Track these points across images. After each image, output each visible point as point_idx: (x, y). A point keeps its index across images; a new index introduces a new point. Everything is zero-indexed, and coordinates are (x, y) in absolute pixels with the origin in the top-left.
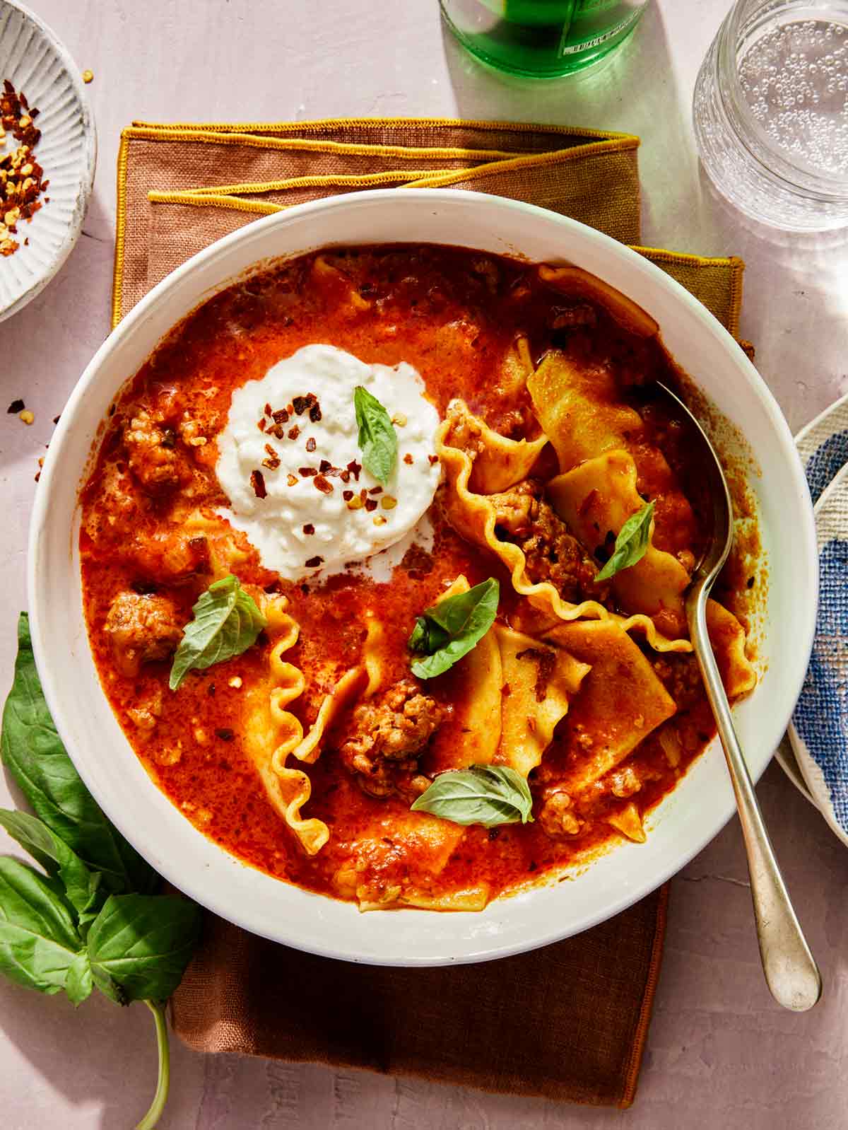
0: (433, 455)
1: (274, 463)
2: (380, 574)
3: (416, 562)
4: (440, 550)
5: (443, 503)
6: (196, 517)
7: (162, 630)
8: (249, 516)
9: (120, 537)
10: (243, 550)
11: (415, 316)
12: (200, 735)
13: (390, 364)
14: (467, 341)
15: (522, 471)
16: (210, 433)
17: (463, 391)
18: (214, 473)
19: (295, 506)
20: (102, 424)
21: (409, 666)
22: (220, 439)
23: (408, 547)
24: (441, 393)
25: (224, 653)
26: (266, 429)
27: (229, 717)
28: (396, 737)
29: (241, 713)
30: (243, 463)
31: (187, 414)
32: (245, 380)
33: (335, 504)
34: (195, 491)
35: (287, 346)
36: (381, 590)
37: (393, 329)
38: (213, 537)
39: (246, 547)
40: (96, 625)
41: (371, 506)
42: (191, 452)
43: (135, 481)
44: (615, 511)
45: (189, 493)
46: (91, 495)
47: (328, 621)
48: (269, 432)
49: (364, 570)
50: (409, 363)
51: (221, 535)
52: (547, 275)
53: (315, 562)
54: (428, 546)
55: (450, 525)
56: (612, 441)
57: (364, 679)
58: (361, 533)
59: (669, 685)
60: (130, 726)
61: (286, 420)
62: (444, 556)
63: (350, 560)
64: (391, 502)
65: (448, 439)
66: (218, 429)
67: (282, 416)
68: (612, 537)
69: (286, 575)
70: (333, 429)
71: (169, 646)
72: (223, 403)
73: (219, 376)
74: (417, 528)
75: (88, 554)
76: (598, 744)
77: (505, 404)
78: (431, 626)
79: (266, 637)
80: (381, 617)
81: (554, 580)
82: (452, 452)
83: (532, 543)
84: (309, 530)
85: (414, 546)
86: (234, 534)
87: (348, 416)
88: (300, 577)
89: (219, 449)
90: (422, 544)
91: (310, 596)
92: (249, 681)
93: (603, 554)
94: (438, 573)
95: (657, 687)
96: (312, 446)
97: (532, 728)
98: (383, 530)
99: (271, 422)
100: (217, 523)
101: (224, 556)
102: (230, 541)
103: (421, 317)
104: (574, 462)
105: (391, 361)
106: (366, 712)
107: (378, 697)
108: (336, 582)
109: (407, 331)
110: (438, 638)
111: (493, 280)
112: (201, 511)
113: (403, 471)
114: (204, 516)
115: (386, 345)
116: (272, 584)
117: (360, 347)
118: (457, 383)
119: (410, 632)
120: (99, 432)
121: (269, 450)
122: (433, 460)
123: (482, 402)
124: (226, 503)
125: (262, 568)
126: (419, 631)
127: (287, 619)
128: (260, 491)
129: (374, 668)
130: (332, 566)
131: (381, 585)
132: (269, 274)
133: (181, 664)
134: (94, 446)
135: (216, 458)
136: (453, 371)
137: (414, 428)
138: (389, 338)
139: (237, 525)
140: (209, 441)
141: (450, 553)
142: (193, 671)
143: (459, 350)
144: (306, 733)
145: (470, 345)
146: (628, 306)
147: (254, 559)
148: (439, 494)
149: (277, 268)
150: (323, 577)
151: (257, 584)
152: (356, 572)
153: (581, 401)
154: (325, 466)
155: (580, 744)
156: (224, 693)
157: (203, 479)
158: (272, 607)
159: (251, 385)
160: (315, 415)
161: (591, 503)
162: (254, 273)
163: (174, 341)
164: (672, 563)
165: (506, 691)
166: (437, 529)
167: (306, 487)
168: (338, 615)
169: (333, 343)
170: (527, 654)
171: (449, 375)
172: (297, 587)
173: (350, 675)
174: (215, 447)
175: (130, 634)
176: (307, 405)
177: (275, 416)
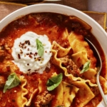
0: (50, 51)
1: (22, 53)
2: (41, 72)
3: (47, 70)
5: (52, 59)
6: (8, 62)
7: (2, 82)
8: (18, 62)
12: (9, 101)
15: (66, 53)
16: (11, 47)
18: (11, 54)
19: (26, 60)
21: (46, 88)
22: (13, 48)
23: (46, 67)
25: (13, 86)
26: (20, 46)
28: (44, 101)
29: (16, 97)
30: (16, 53)
31: (6, 44)
33: (33, 60)
36: (41, 75)
38: (11, 66)
39: (17, 67)
41: (39, 60)
42: (7, 51)
44: (83, 61)
45: (7, 58)
47: (32, 80)
52: (71, 18)
53: (29, 70)
54: (49, 67)
55: (53, 63)
56: (83, 48)
57: (38, 91)
58: (38, 65)
59: (94, 92)
62: (52, 69)
63: (36, 70)
64: (43, 59)
65: (53, 48)
67: (23, 44)
68: (83, 66)
69: (24, 72)
70: (32, 46)
71: (3, 85)
72: (13, 42)
73: (12, 37)
74: (47, 64)
76: (81, 102)
77: (63, 42)
78: (50, 81)
79: (21, 83)
80: (41, 79)
81: (72, 73)
82: (54, 51)
83: (68, 67)
84: (28, 64)
87: (35, 44)
91: (29, 76)
92: (18, 91)
93: (81, 69)
95: (91, 92)
96: (28, 50)
97: (69, 99)
98: (41, 65)
100: (12, 63)
101: (13, 69)
102: (14, 66)
104: (76, 52)
105: (43, 34)
106: (39, 96)
107: (41, 94)
108: (33, 74)
109: (45, 29)
110: (52, 83)
111: (61, 19)
113: (45, 54)
114: (10, 62)
115: (42, 32)
116: (22, 74)
118: (54, 38)
121: (21, 50)
123: (59, 41)
124: (13, 59)
125: (20, 71)
126: (48, 82)
127: (25, 80)
128: (19, 57)
129: (40, 89)
130: (32, 71)
133: (6, 88)
136: (53, 36)
137: (47, 46)
138: (42, 30)
139: (15, 64)
140: (10, 49)
142: (8, 89)
143: (55, 32)
144: (28, 101)
147: (18, 70)
149: (22, 17)
150: (31, 73)
151: (19, 74)
152: (37, 72)
153: (77, 41)
154: (31, 53)
155: (77, 102)
156: (13, 93)
157: (9, 55)
158: (22, 78)
160: (29, 44)
161: (79, 59)
163: (4, 30)
164: (93, 70)
165: (64, 93)
166: (51, 64)
167: (28, 57)
168: (34, 79)
169: (32, 31)
170: (68, 86)
172: (26, 74)
173: (36, 90)
174: (12, 50)
176: (28, 42)
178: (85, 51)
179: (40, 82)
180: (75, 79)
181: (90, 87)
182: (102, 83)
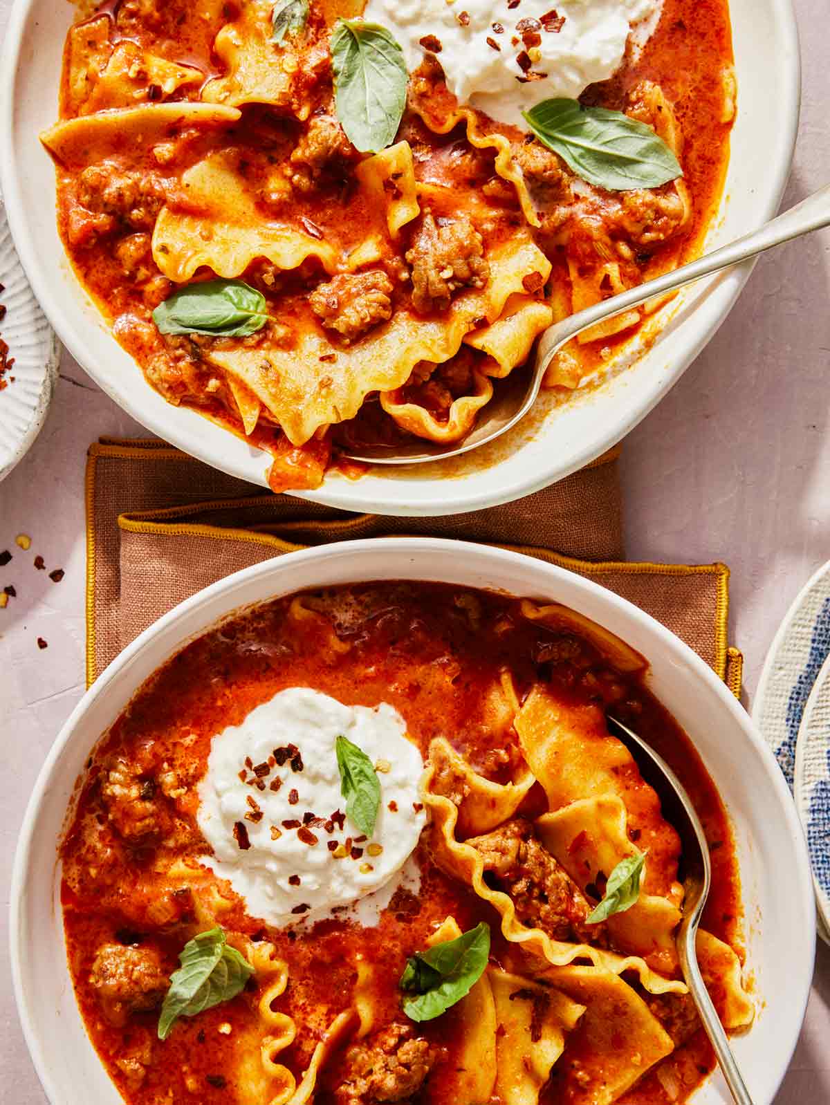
0: (418, 802)
1: (257, 816)
2: (367, 918)
3: (403, 905)
4: (427, 891)
5: (428, 844)
6: (179, 867)
7: (149, 982)
8: (233, 865)
9: (103, 889)
10: (228, 899)
11: (393, 656)
12: (191, 1083)
13: (370, 704)
14: (448, 679)
15: (508, 811)
16: (189, 782)
17: (445, 730)
18: (196, 822)
19: (281, 859)
20: (80, 779)
21: (401, 1006)
22: (200, 786)
23: (395, 890)
24: (423, 733)
25: (211, 1001)
26: (247, 780)
27: (219, 1064)
28: (390, 1082)
29: (232, 1058)
30: (226, 817)
31: (166, 765)
32: (224, 726)
33: (320, 854)
34: (177, 841)
35: (266, 690)
36: (368, 934)
37: (372, 669)
38: (197, 886)
39: (231, 896)
40: (82, 977)
41: (357, 854)
42: (171, 806)
43: (114, 833)
44: (606, 853)
45: (171, 843)
46: (72, 848)
47: (316, 966)
48: (251, 783)
49: (350, 914)
50: (389, 703)
51: (204, 884)
52: (530, 613)
53: (302, 908)
54: (415, 888)
55: (436, 866)
56: (602, 776)
57: (355, 1021)
58: (347, 880)
59: (667, 1025)
60: (120, 1077)
61: (267, 773)
62: (431, 898)
63: (336, 905)
64: (377, 850)
65: (433, 785)
66: (198, 776)
67: (263, 770)
68: (603, 878)
69: (272, 922)
70: (316, 778)
71: (157, 996)
72: (202, 750)
73: (197, 723)
74: (403, 871)
75: (70, 906)
76: (594, 1080)
77: (488, 742)
78: (421, 967)
79: (255, 984)
80: (371, 957)
81: (546, 925)
82: (437, 800)
83: (521, 886)
84: (294, 880)
85: (400, 889)
86: (218, 882)
87: (329, 765)
88: (287, 924)
89: (200, 797)
90: (408, 886)
91: (297, 943)
92: (239, 1027)
93: (595, 893)
94: (427, 914)
95: (655, 1026)
96: (294, 798)
97: (528, 1067)
98: (370, 878)
99: (251, 775)
100: (200, 872)
101: (209, 905)
102: (214, 890)
103: (401, 657)
104: (562, 802)
105: (371, 702)
106: (358, 1054)
107: (371, 1039)
108: (323, 927)
109: (386, 671)
110: (428, 981)
111: (474, 615)
112: (184, 861)
113: (387, 816)
114: (187, 865)
115: (366, 686)
116: (259, 932)
117: (339, 689)
118: (438, 722)
119: (401, 973)
120: (76, 787)
121: (251, 802)
122: (418, 808)
123: (464, 741)
124: (209, 851)
125: (247, 916)
126: (410, 971)
127: (278, 964)
128: (244, 842)
129: (365, 1010)
130: (319, 913)
131: (370, 930)
132: (244, 618)
133: (169, 1013)
134: (72, 800)
135: (196, 807)
136: (434, 710)
137: (398, 774)
138: (367, 678)
139: (220, 873)
140: (190, 790)
141: (438, 894)
142: (182, 1018)
143: (440, 689)
144: (299, 1080)
145: (450, 683)
146: (612, 641)
147: (239, 907)
148: (425, 834)
149: (253, 612)
150: (310, 923)
151: (243, 932)
152: (343, 917)
153: (569, 736)
154: (309, 818)
155: (576, 1080)
156: (215, 1040)
157: (184, 828)
158: (260, 954)
159: (229, 731)
160: (297, 765)
161: (581, 842)
162: (230, 619)
163: (150, 691)
164: (664, 904)
165: (500, 1032)
166: (423, 871)
167: (290, 839)
168: (327, 959)
169: (312, 685)
170: (520, 994)
171: (430, 714)
172: (284, 934)
173: (341, 1019)
174: (196, 795)
175: (115, 989)
176: (288, 755)
177: (256, 770)
178: (612, 794)
179: (364, 972)
180: (560, 954)
181: (648, 997)
182: (711, 967)
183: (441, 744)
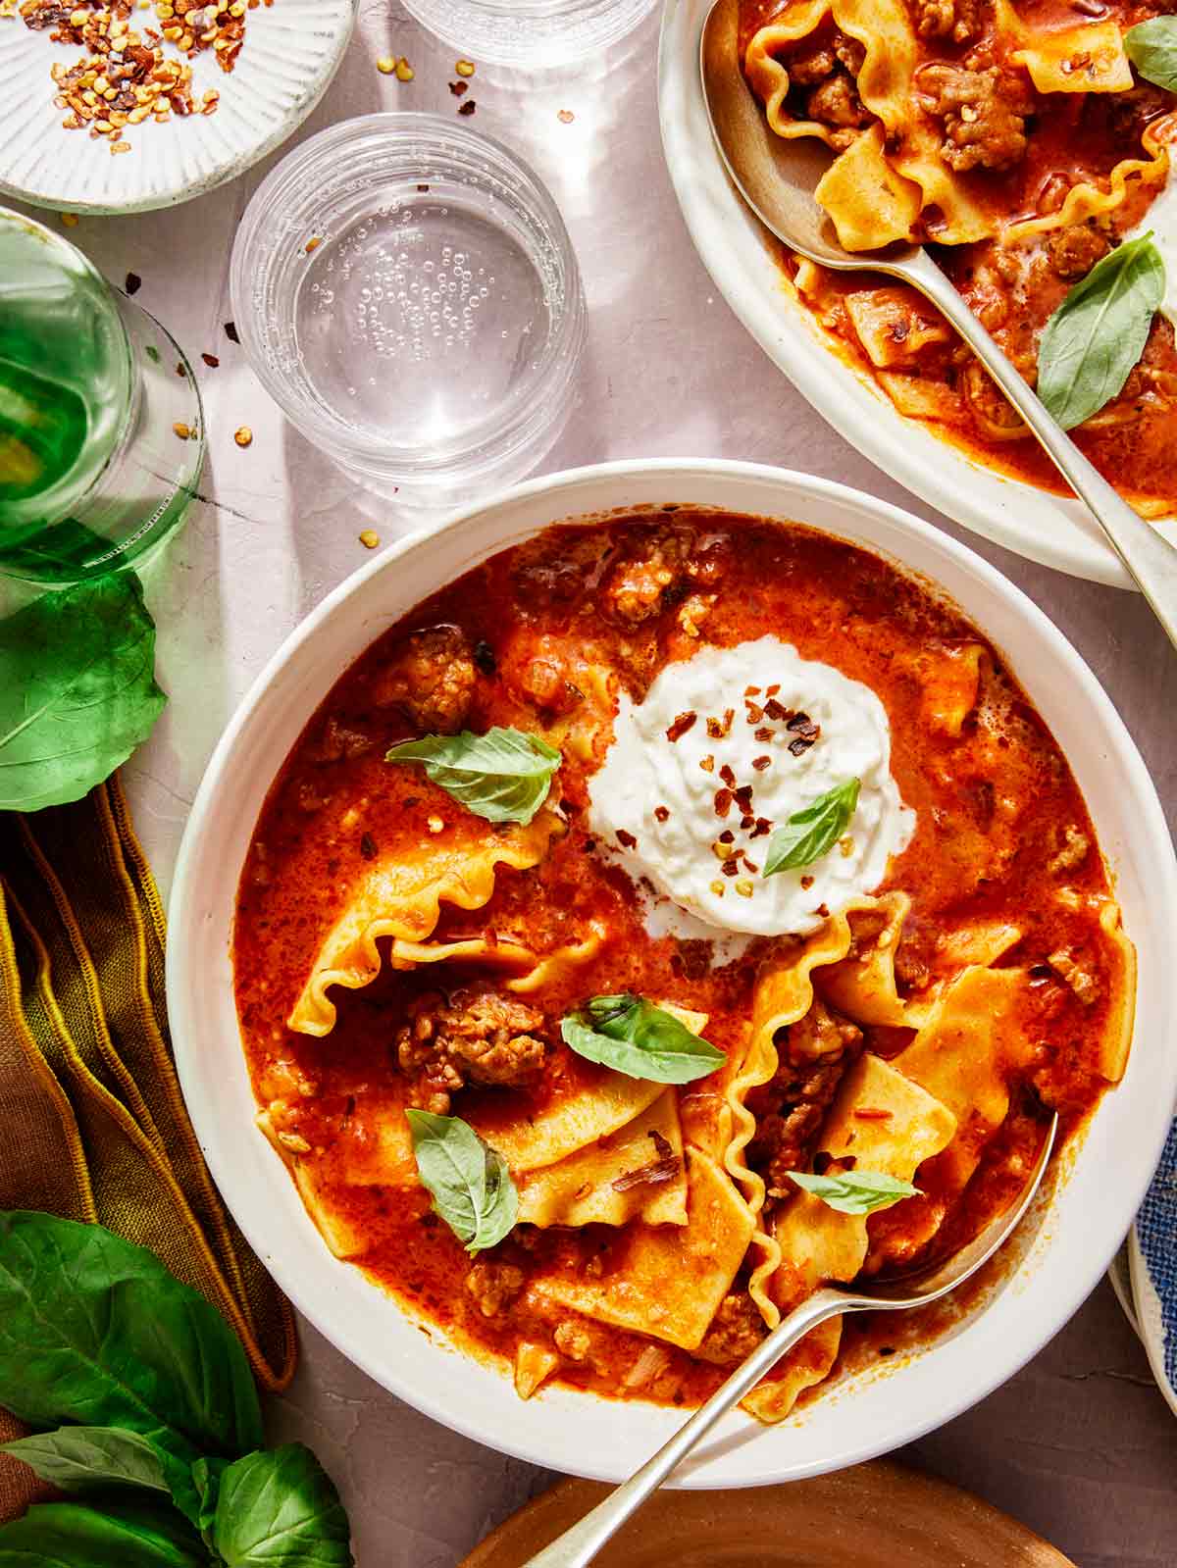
0: (829, 908)
1: (716, 732)
2: (656, 923)
3: (692, 957)
4: (722, 976)
5: (779, 949)
6: (602, 674)
10: (594, 749)
11: (976, 794)
12: (351, 817)
13: (905, 797)
14: (982, 872)
16: (708, 634)
17: (921, 901)
18: (664, 666)
20: (649, 506)
21: (568, 1013)
22: (708, 650)
23: (705, 938)
24: (905, 875)
25: (459, 791)
26: (750, 699)
27: (391, 839)
31: (713, 598)
32: (792, 641)
33: (711, 829)
34: (632, 656)
35: (859, 668)
36: (638, 935)
37: (948, 779)
38: (590, 706)
39: (600, 751)
41: (730, 869)
45: (625, 650)
48: (748, 704)
49: (650, 902)
50: (918, 819)
51: (596, 714)
52: (1107, 921)
53: (626, 840)
54: (719, 960)
55: (757, 972)
57: (522, 969)
59: (715, 1327)
61: (773, 717)
62: (717, 985)
63: (652, 879)
64: (746, 891)
65: (856, 916)
66: (719, 641)
67: (775, 710)
69: (593, 815)
72: (751, 630)
74: (732, 936)
75: (489, 570)
76: (598, 1280)
77: (933, 956)
80: (605, 949)
81: (762, 1126)
82: (842, 929)
84: (662, 814)
85: (709, 944)
86: (607, 728)
87: (817, 786)
88: (600, 833)
89: (695, 656)
90: (717, 951)
91: (584, 857)
92: (446, 838)
94: (695, 990)
95: (703, 1315)
96: (761, 763)
97: (578, 1195)
98: (709, 898)
99: (761, 701)
100: (608, 701)
101: (575, 731)
102: (597, 727)
103: (980, 805)
105: (910, 797)
108: (617, 876)
109: (954, 797)
111: (1066, 858)
112: (611, 675)
114: (608, 682)
115: (923, 781)
116: (573, 805)
117: (906, 752)
118: (926, 888)
119: (607, 993)
120: (636, 508)
121: (729, 716)
122: (822, 911)
123: (920, 929)
124: (638, 698)
125: (586, 783)
126: (611, 1001)
128: (675, 731)
129: (540, 975)
130: (628, 862)
131: (644, 933)
132: (929, 599)
133: (422, 751)
134: (618, 511)
135: (682, 658)
136: (937, 875)
138: (933, 778)
139: (621, 726)
140: (697, 639)
141: (726, 991)
142: (420, 768)
143: (966, 869)
144: (426, 942)
145: (977, 878)
146: (1125, 1034)
147: (590, 767)
148: (787, 940)
149: (941, 605)
150: (615, 860)
151: (564, 788)
152: (642, 893)
154: (744, 796)
156: (416, 818)
157: (650, 657)
158: (547, 819)
159: (790, 650)
160: (797, 748)
161: (877, 1119)
162: (921, 583)
163: (792, 535)
166: (744, 959)
167: (709, 784)
168: (579, 899)
169: (892, 718)
171: (931, 873)
172: (588, 836)
173: (520, 953)
174: (695, 649)
175: (423, 674)
177: (772, 703)
183: (902, 904)
